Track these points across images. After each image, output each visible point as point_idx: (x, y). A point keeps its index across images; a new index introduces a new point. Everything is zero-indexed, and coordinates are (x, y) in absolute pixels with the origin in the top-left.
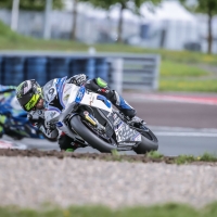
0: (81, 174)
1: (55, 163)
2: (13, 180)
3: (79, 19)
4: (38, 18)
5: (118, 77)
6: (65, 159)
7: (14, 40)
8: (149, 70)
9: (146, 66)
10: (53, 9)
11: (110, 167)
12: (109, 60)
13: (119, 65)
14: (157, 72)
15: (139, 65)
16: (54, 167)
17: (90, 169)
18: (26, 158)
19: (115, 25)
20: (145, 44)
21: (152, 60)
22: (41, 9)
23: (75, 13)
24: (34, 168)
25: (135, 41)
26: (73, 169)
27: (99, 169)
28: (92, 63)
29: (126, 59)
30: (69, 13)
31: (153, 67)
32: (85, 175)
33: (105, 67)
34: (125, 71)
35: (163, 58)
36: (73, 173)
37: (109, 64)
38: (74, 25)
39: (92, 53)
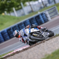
0: (51, 44)
1: (43, 44)
2: (35, 54)
3: (32, 6)
4: (22, 11)
5: (48, 16)
6: (45, 42)
7: (18, 19)
8: (55, 11)
9: (54, 10)
10: (24, 7)
11: (57, 38)
12: (44, 13)
13: (47, 13)
14: (57, 10)
15: (52, 11)
16: (43, 45)
17: (52, 41)
18: (35, 46)
19: (42, 4)
20: (51, 5)
21: (54, 8)
22: (21, 8)
23: (30, 5)
24: (39, 48)
25: (48, 5)
26: (48, 43)
27: (55, 40)
28: (40, 15)
29: (48, 11)
30: (29, 6)
32: (52, 43)
33: (44, 15)
34: (49, 14)
35: (57, 6)
36: (49, 45)
37: (45, 14)
38: (31, 8)
39: (39, 13)
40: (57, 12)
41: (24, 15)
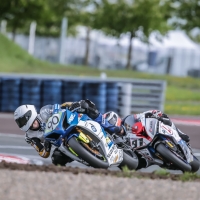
0: (94, 188)
1: (71, 178)
2: (32, 193)
3: (92, 46)
4: (53, 44)
5: (128, 100)
6: (80, 175)
8: (156, 94)
9: (153, 91)
10: (67, 36)
11: (121, 182)
12: (119, 85)
13: (128, 89)
14: (164, 96)
15: (146, 90)
16: (70, 182)
17: (103, 184)
18: (44, 173)
19: (126, 53)
20: (152, 71)
21: (159, 85)
22: (57, 36)
23: (88, 40)
24: (52, 182)
25: (143, 67)
26: (87, 184)
27: (111, 184)
28: (104, 86)
29: (134, 84)
30: (82, 39)
31: (160, 92)
32: (99, 189)
33: (116, 91)
34: (134, 95)
35: (169, 84)
36: (87, 188)
37: (120, 88)
38: (87, 51)
39: (103, 77)
40: (158, 103)
41: (53, 58)
